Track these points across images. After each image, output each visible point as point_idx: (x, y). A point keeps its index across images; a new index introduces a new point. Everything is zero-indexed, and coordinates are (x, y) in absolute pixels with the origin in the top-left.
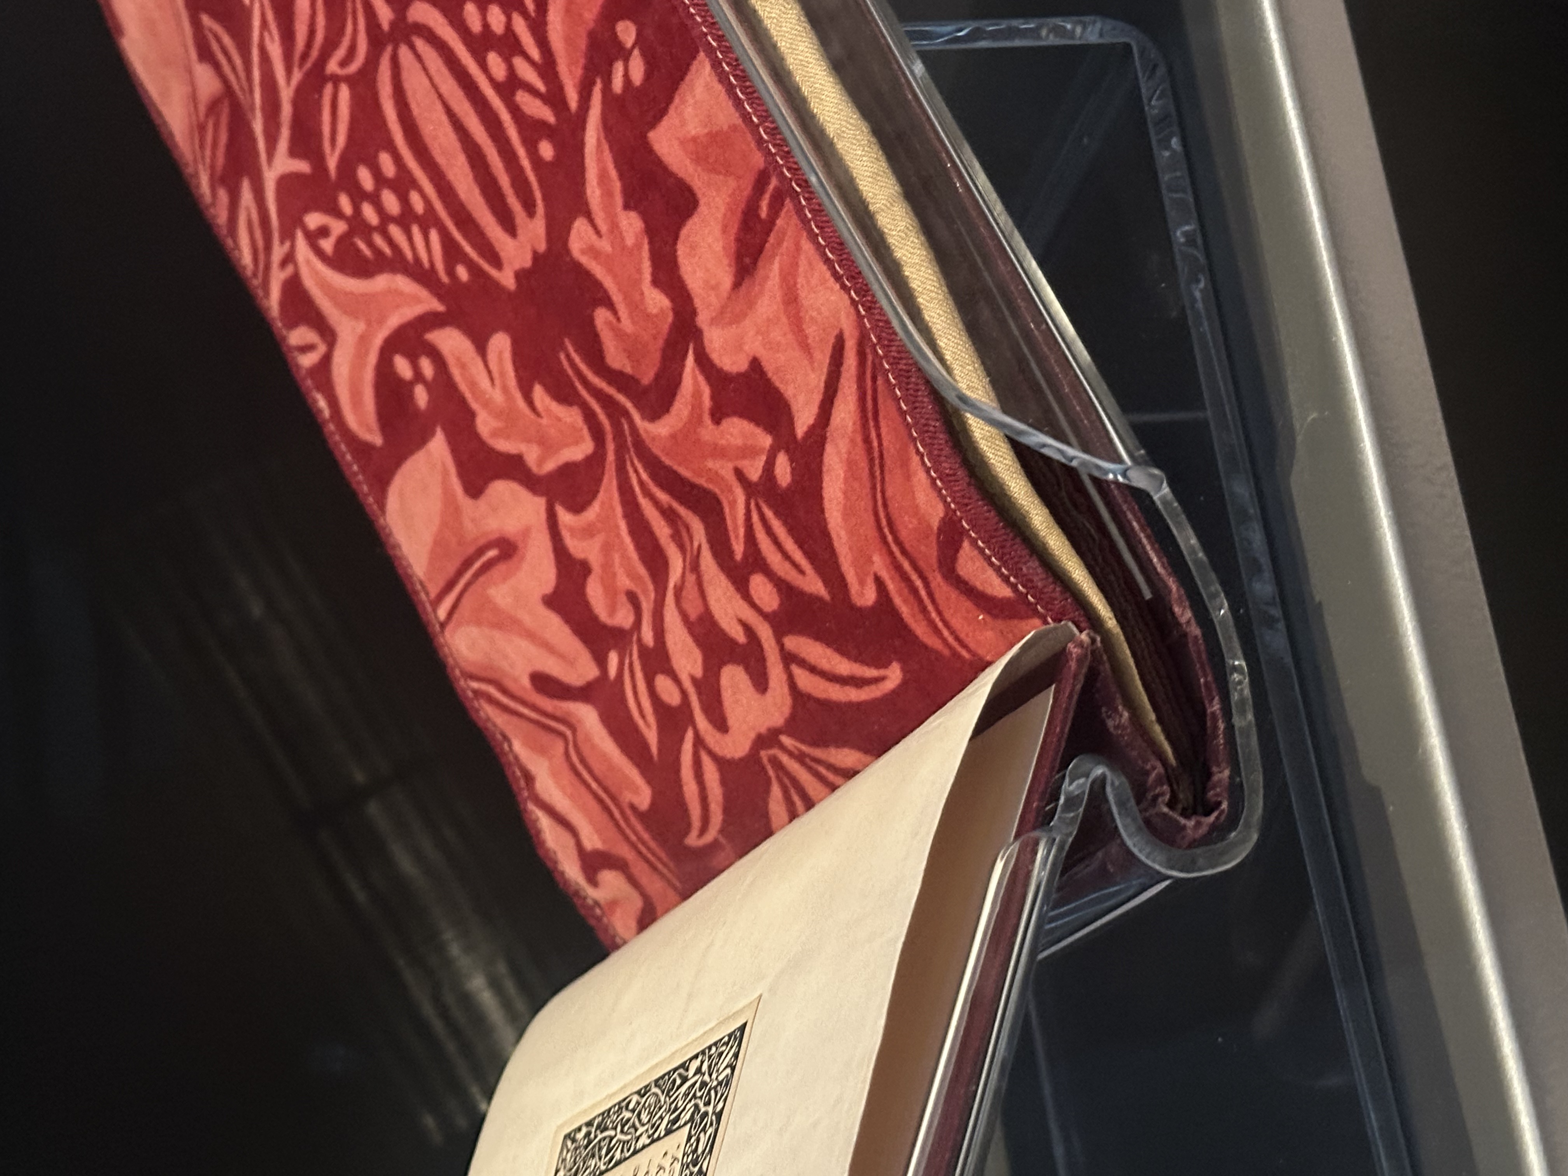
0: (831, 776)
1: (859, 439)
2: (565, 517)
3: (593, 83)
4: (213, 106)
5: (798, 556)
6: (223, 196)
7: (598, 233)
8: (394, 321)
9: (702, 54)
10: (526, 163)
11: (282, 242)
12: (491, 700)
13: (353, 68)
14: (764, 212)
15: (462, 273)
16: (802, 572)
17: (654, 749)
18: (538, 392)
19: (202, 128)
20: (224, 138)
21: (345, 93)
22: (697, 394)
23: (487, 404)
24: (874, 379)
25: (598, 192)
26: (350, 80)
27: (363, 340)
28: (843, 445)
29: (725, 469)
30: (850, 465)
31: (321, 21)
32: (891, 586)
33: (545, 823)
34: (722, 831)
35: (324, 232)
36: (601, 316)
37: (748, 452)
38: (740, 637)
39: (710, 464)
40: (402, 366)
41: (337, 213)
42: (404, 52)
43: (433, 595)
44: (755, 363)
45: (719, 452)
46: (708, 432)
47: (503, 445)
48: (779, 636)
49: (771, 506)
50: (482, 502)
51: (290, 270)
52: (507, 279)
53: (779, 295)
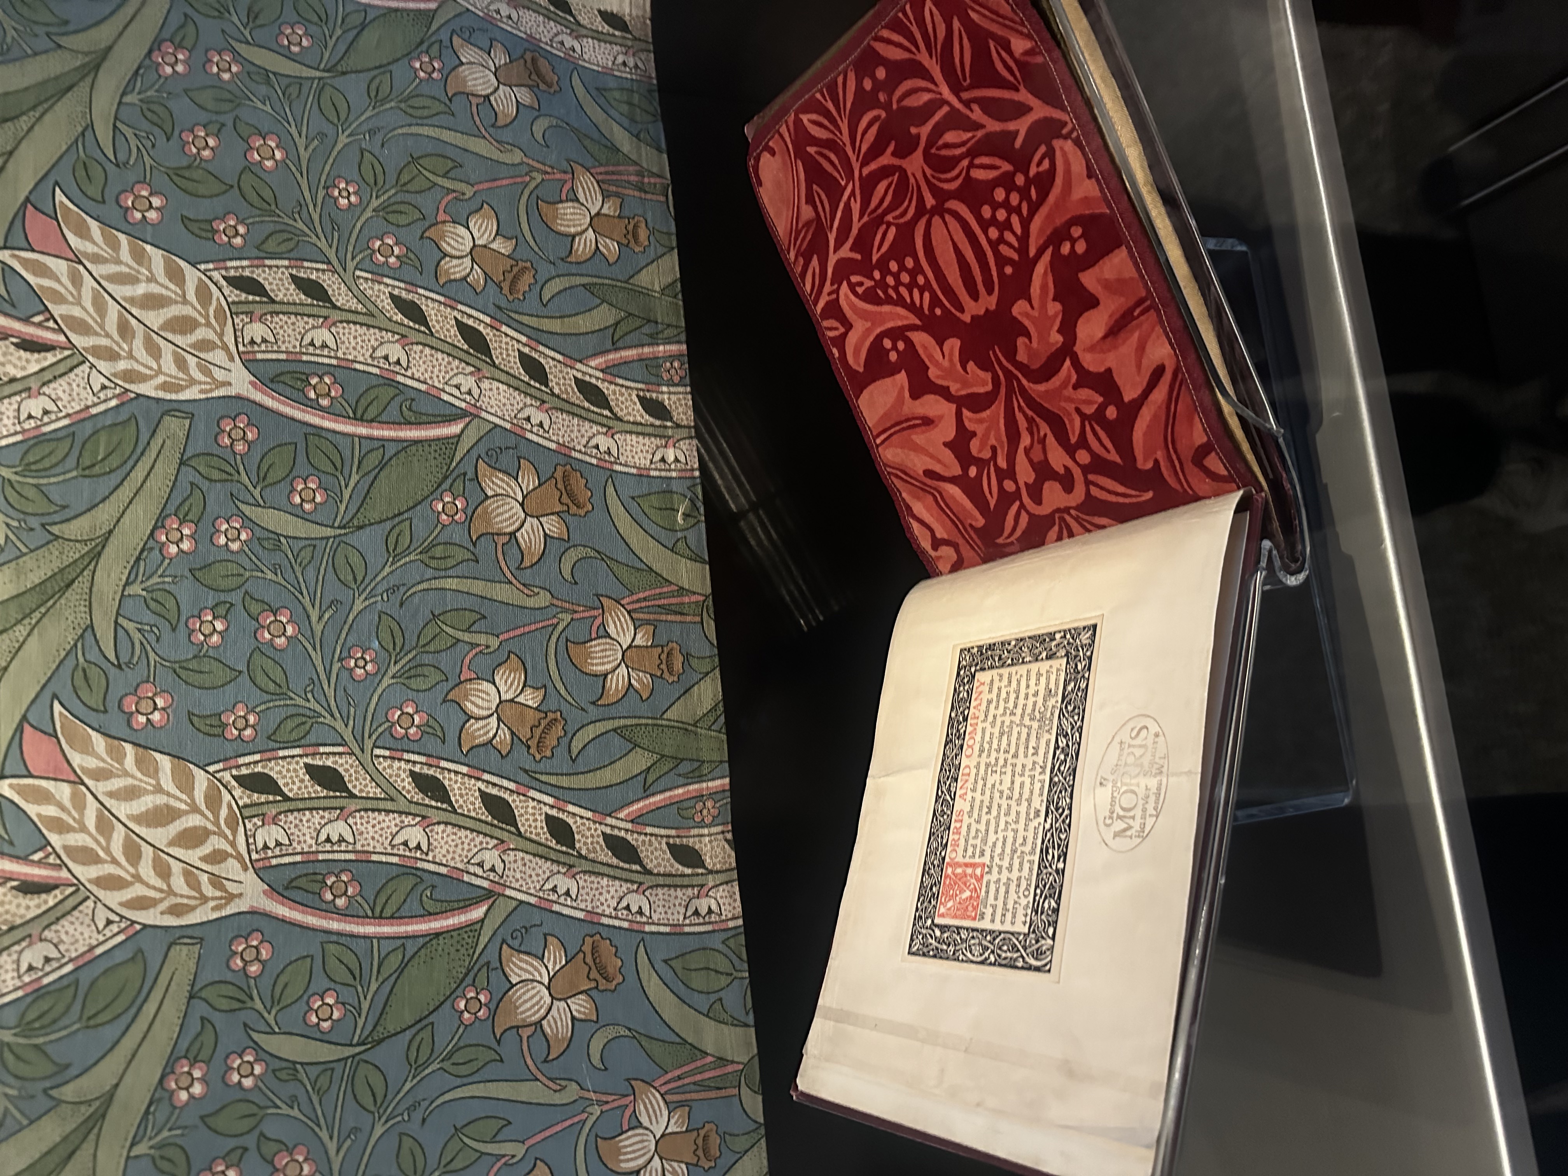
0: (1088, 526)
1: (1164, 406)
2: (966, 413)
3: (1047, 247)
4: (808, 224)
5: (1109, 445)
6: (801, 261)
7: (1032, 307)
8: (890, 325)
9: (1124, 247)
10: (994, 273)
11: (832, 284)
12: (897, 476)
13: (902, 221)
14: (1136, 314)
15: (938, 311)
16: (1108, 451)
17: (992, 507)
18: (971, 365)
19: (798, 233)
20: (809, 237)
21: (893, 230)
22: (1069, 377)
23: (937, 364)
24: (1180, 385)
25: (1038, 291)
26: (898, 226)
27: (868, 331)
28: (1153, 409)
29: (1071, 407)
30: (1155, 417)
31: (889, 198)
32: (1162, 464)
33: (915, 525)
34: (1017, 540)
35: (861, 284)
36: (1021, 341)
37: (1089, 402)
38: (1062, 471)
39: (1063, 404)
40: (887, 343)
41: (871, 278)
42: (937, 220)
43: (875, 433)
44: (1109, 371)
45: (1070, 400)
46: (1069, 391)
47: (940, 382)
48: (1085, 474)
49: (1098, 425)
50: (917, 402)
51: (834, 296)
52: (966, 318)
53: (1135, 346)
